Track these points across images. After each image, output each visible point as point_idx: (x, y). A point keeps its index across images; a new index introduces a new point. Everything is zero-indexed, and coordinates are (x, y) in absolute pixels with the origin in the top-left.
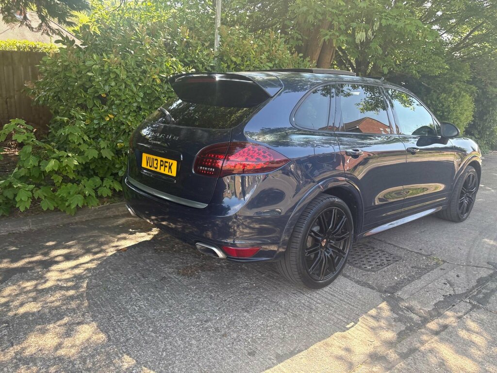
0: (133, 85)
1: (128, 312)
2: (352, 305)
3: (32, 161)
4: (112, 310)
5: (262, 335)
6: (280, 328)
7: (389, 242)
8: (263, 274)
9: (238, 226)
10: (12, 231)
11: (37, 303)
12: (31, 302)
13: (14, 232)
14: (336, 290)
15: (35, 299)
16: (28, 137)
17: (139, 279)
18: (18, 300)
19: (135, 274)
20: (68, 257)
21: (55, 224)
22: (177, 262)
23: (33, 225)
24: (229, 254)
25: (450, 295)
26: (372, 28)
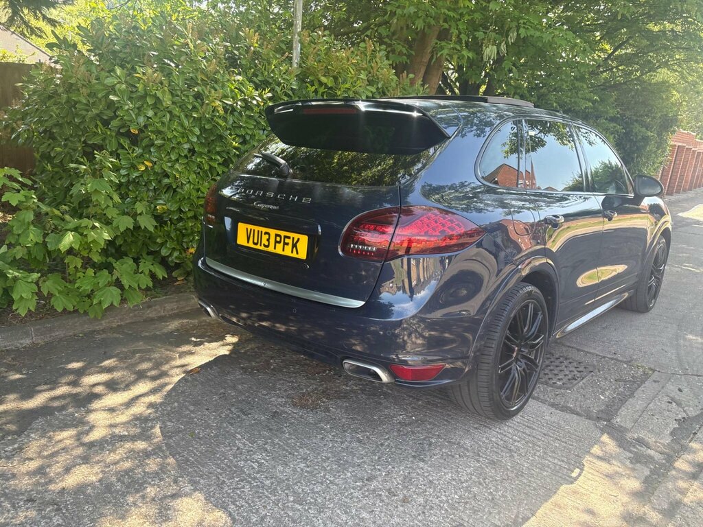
0: (183, 116)
1: (244, 472)
2: (563, 442)
3: (33, 236)
4: (219, 470)
5: (460, 497)
6: (480, 484)
7: (568, 344)
8: (418, 400)
9: (409, 335)
10: (5, 347)
11: (92, 467)
12: (80, 464)
13: (8, 348)
14: (532, 419)
15: (86, 460)
16: (25, 196)
17: (239, 417)
18: (58, 462)
19: (230, 410)
20: (112, 386)
21: (71, 334)
22: (285, 387)
23: (36, 335)
24: (398, 377)
25: (683, 420)
26: (507, 41)
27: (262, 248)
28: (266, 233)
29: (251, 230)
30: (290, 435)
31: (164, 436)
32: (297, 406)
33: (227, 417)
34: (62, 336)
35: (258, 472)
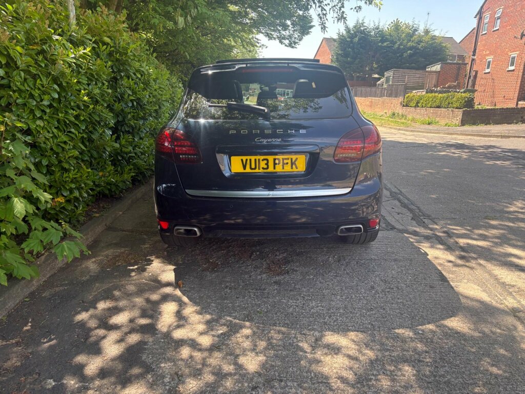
1: (323, 313)
4: (311, 319)
11: (245, 355)
15: (233, 355)
19: (250, 292)
24: (370, 227)
25: (412, 219)
26: (191, 14)
27: (261, 170)
28: (263, 160)
29: (247, 160)
30: (305, 288)
31: (246, 321)
32: (278, 275)
33: (257, 296)
34: (13, 305)
35: (329, 310)
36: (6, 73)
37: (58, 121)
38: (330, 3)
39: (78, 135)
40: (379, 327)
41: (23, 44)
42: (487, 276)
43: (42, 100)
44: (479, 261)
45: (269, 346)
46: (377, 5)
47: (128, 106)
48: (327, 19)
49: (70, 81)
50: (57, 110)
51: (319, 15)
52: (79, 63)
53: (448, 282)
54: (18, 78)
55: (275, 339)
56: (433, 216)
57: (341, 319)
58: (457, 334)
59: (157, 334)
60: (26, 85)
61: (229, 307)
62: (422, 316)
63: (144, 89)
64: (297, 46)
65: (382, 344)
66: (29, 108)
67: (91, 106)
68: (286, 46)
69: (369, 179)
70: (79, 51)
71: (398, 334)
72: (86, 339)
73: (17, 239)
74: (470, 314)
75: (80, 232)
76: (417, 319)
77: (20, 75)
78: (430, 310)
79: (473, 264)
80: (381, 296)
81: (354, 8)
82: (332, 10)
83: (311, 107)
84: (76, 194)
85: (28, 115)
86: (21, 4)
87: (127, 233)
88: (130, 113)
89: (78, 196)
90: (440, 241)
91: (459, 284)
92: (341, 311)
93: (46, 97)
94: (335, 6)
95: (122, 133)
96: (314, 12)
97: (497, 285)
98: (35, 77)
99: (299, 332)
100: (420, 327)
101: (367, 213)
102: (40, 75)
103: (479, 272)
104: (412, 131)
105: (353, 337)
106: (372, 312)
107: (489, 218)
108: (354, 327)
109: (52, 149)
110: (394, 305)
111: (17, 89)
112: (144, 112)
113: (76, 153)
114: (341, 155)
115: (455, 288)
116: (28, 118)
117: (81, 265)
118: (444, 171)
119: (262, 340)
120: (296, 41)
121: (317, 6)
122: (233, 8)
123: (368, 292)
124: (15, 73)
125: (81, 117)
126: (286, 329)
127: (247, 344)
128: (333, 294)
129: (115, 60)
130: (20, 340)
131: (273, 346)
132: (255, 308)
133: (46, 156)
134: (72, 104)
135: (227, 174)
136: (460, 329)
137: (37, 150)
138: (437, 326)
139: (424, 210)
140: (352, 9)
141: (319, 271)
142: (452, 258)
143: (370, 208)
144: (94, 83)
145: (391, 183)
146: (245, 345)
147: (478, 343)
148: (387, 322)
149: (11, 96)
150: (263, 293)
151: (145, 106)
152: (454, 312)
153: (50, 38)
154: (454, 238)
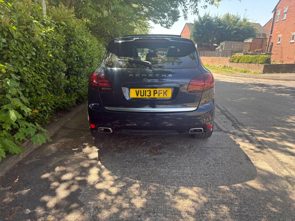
1: (180, 176)
4: (173, 179)
19: (139, 164)
20: (81, 176)
21: (11, 166)
24: (207, 129)
25: (232, 125)
26: (111, 9)
27: (147, 97)
28: (148, 91)
29: (139, 91)
30: (170, 162)
31: (137, 180)
32: (155, 155)
33: (143, 166)
34: (9, 169)
35: (183, 175)
36: (7, 41)
37: (35, 68)
38: (190, 4)
39: (46, 75)
40: (210, 185)
41: (17, 25)
42: (272, 158)
43: (26, 56)
44: (269, 149)
45: (148, 194)
46: (216, 5)
47: (75, 60)
48: (187, 13)
49: (42, 46)
50: (35, 62)
51: (183, 10)
52: (47, 36)
53: (250, 160)
54: (13, 44)
55: (152, 190)
56: (245, 124)
57: (189, 180)
58: (254, 189)
59: (87, 186)
60: (18, 48)
61: (127, 172)
62: (235, 179)
63: (84, 51)
64: (170, 27)
65: (211, 194)
66: (19, 60)
67: (54, 60)
68: (164, 27)
69: (207, 103)
70: (48, 29)
71: (221, 188)
72: (48, 188)
73: (12, 133)
74: (262, 178)
75: (47, 129)
76: (232, 180)
77: (14, 42)
78: (239, 176)
79: (265, 151)
80: (212, 167)
81: (203, 6)
82: (190, 7)
83: (176, 62)
84: (45, 108)
85: (19, 64)
86: (16, 3)
87: (73, 130)
88: (76, 64)
89: (46, 109)
90: (247, 138)
91: (256, 162)
92: (190, 175)
93: (29, 54)
94: (192, 5)
95: (71, 75)
96: (180, 9)
97: (278, 163)
98: (23, 43)
99: (166, 187)
100: (233, 185)
101: (206, 122)
102: (26, 42)
103: (268, 155)
104: (235, 76)
105: (195, 190)
106: (207, 176)
107: (276, 125)
108: (196, 184)
109: (31, 83)
110: (219, 173)
111: (13, 50)
112: (83, 63)
113: (45, 86)
114: (191, 89)
115: (254, 164)
116: (19, 66)
117: (46, 147)
118: (252, 99)
119: (145, 191)
120: (170, 25)
121: (182, 5)
122: (135, 6)
123: (205, 166)
124: (12, 41)
125: (48, 66)
126: (158, 185)
127: (136, 192)
128: (185, 166)
129: (67, 34)
130: (12, 188)
131: (151, 194)
132: (142, 173)
133: (28, 87)
134: (43, 58)
135: (128, 99)
136: (255, 186)
137: (23, 84)
138: (243, 185)
139: (239, 120)
140: (202, 7)
141: (178, 153)
142: (253, 147)
143: (207, 119)
144: (56, 47)
145: (222, 105)
146: (135, 193)
147: (265, 195)
148: (215, 182)
149: (9, 54)
150: (147, 165)
151: (84, 60)
152: (253, 177)
153: (32, 22)
154: (256, 136)
